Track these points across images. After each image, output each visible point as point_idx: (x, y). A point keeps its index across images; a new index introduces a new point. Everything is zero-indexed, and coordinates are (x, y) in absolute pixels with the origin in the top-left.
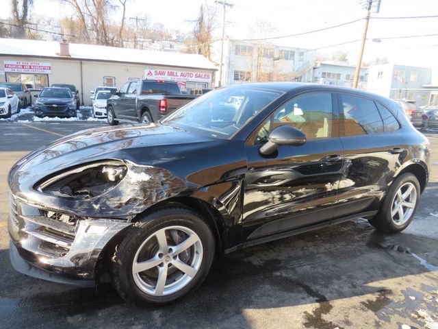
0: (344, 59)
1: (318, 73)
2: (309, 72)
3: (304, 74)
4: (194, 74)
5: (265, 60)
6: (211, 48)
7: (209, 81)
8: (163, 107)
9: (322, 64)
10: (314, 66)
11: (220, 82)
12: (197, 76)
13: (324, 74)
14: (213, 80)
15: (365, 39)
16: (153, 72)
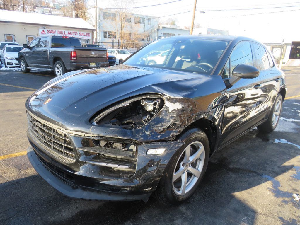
0: (174, 24)
1: (161, 33)
2: (155, 33)
3: (152, 34)
4: (78, 33)
5: (126, 24)
6: (86, 14)
7: (90, 38)
8: (74, 57)
9: (163, 27)
10: (158, 28)
11: (96, 39)
12: (80, 35)
13: (164, 34)
14: (93, 37)
15: (195, 10)
16: (46, 31)
